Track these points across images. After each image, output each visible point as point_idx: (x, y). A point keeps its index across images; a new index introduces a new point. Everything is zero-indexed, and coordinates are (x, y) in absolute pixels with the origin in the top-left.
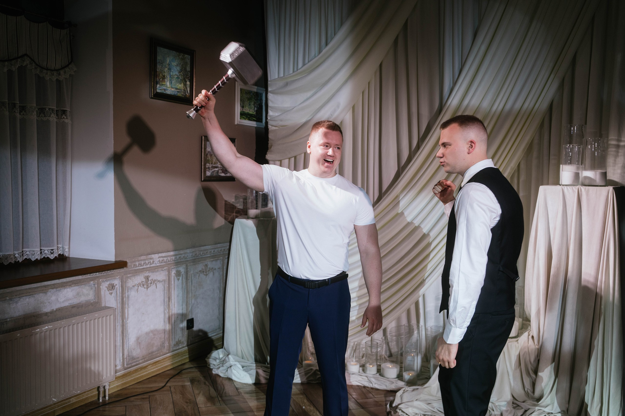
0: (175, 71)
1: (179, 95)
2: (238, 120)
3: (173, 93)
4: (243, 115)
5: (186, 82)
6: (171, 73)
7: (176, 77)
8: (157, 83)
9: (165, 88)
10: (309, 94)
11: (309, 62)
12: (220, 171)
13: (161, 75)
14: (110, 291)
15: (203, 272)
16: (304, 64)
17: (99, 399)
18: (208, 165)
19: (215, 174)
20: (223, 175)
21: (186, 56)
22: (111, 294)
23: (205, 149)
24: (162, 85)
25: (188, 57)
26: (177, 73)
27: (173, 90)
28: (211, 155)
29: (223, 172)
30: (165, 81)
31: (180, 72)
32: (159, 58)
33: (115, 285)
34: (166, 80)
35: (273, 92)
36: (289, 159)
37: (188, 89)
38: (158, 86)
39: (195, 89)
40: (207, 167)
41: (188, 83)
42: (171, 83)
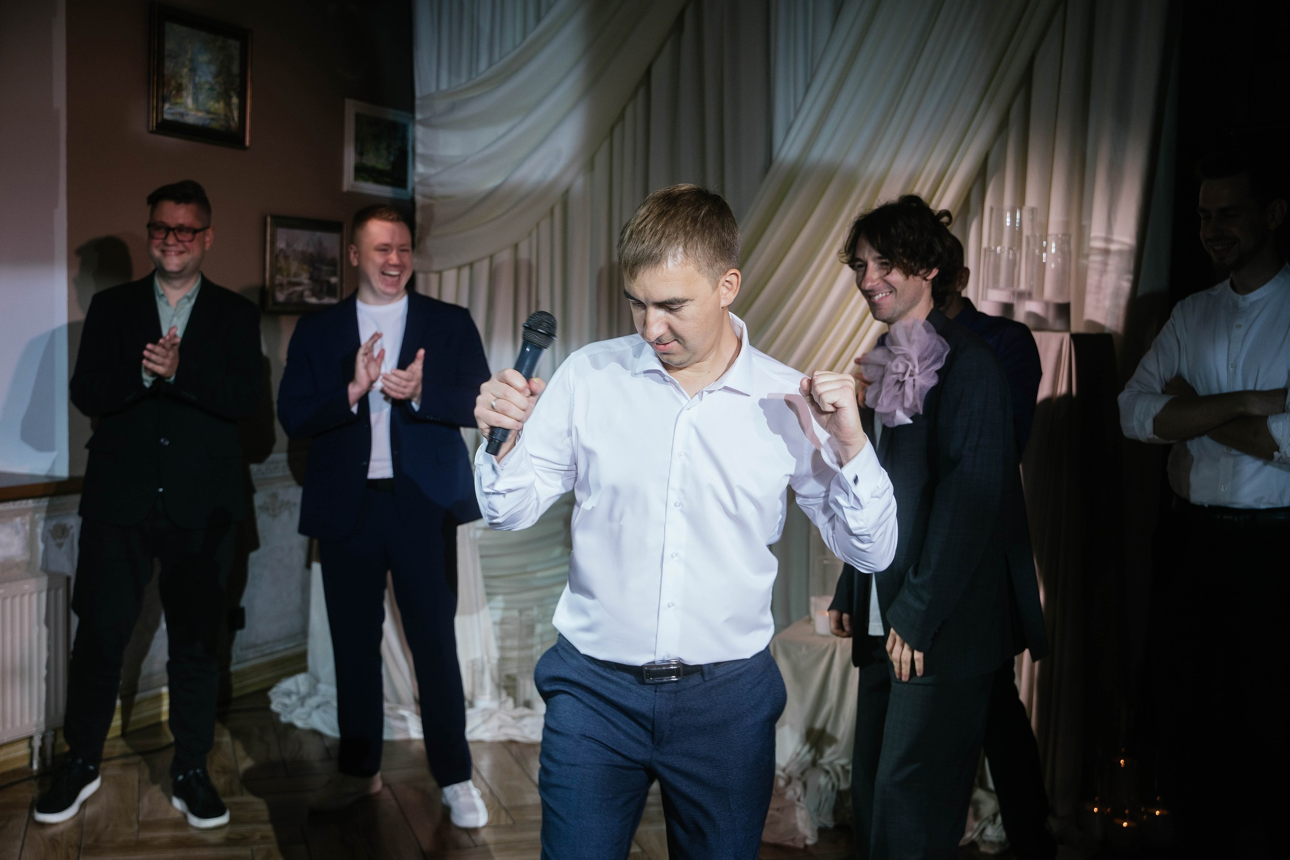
0: (206, 75)
1: (215, 125)
2: (349, 181)
3: (200, 122)
4: (362, 172)
5: (230, 97)
6: (197, 79)
7: (207, 86)
8: (164, 100)
9: (181, 110)
10: (501, 129)
11: (501, 59)
12: (307, 293)
13: (173, 83)
14: (59, 541)
15: (267, 509)
16: (491, 64)
17: (31, 764)
18: (279, 278)
19: (295, 299)
20: (313, 300)
21: (231, 42)
22: (60, 546)
23: (273, 243)
24: (177, 104)
25: (234, 45)
26: (210, 78)
27: (200, 114)
28: (286, 258)
29: (314, 294)
30: (181, 97)
31: (216, 76)
32: (170, 45)
33: (68, 526)
34: (184, 94)
35: (426, 123)
36: (459, 268)
37: (236, 114)
38: (167, 106)
39: (251, 113)
40: (277, 282)
41: (235, 100)
42: (196, 100)
